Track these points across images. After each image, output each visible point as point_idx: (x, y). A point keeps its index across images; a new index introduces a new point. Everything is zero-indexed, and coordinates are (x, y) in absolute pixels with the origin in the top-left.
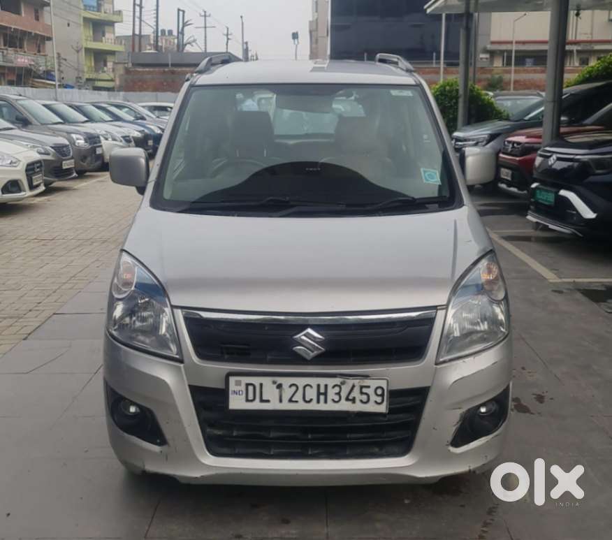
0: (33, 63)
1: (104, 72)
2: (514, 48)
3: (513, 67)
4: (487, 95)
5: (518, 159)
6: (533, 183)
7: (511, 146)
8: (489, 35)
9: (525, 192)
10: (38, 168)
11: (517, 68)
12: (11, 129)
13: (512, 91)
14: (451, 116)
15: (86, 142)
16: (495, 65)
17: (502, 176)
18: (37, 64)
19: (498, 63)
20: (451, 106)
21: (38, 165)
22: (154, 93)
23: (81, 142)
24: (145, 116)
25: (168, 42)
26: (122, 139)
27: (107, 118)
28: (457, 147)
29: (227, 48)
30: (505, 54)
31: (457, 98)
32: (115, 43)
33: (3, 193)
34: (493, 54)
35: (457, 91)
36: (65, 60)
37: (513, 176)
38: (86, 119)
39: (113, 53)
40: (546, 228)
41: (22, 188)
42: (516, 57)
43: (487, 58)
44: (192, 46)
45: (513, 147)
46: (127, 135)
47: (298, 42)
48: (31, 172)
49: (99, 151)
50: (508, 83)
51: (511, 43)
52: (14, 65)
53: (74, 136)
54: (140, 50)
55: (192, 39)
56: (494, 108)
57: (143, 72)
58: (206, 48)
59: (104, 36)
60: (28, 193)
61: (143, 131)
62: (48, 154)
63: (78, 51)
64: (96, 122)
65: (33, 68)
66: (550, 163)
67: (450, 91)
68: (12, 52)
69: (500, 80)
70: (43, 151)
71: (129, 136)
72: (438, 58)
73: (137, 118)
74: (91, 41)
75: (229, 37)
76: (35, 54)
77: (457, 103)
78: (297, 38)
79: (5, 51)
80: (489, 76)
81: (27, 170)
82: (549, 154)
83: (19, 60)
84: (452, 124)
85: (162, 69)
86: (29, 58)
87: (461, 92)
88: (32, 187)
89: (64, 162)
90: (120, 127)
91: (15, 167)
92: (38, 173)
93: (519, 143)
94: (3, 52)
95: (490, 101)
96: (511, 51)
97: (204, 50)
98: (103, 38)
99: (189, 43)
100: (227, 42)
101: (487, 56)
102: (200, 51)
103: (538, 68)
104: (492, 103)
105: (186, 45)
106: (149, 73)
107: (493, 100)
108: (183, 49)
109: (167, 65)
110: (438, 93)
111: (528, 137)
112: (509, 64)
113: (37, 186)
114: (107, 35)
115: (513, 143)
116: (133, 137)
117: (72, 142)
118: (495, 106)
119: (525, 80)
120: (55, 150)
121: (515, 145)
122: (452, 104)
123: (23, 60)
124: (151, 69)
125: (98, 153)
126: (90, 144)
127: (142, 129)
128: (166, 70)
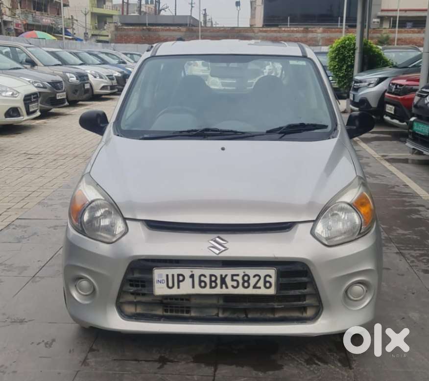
0: (54, 22)
1: (105, 30)
2: (398, 14)
3: (397, 29)
4: (378, 48)
5: (399, 97)
6: (411, 117)
7: (394, 87)
8: (380, 5)
9: (405, 123)
10: (34, 98)
11: (400, 30)
12: (20, 68)
13: (396, 46)
14: (349, 63)
15: (77, 79)
16: (384, 27)
17: (387, 111)
18: (56, 23)
19: (386, 25)
20: (350, 55)
21: (35, 96)
22: (136, 45)
23: (73, 79)
24: (126, 61)
25: (150, 9)
26: (106, 77)
27: (97, 61)
28: (355, 87)
29: (191, 13)
30: (392, 19)
31: (354, 50)
32: (112, 9)
33: (6, 117)
34: (382, 19)
35: (354, 44)
36: (77, 21)
37: (395, 110)
38: (81, 62)
39: (111, 16)
40: (420, 153)
41: (21, 114)
42: (399, 21)
43: (378, 22)
44: (165, 11)
45: (396, 88)
46: (111, 74)
47: (240, 9)
48: (28, 102)
49: (87, 86)
50: (393, 40)
51: (396, 10)
52: (40, 24)
53: (68, 75)
54: (127, 13)
55: (165, 6)
56: (383, 57)
57: (128, 29)
58: (176, 13)
59: (105, 3)
60: (26, 117)
61: (123, 72)
62: (46, 88)
63: (86, 15)
64: (89, 64)
65: (54, 26)
66: (426, 102)
67: (349, 45)
68: (39, 15)
69: (387, 38)
70: (42, 86)
71: (112, 76)
72: (342, 22)
73: (120, 63)
74: (95, 7)
75: (193, 5)
76: (55, 16)
77: (354, 53)
78: (239, 5)
79: (34, 14)
80: (379, 35)
81: (25, 100)
82: (425, 95)
83: (44, 20)
84: (350, 69)
85: (141, 28)
86: (51, 19)
87: (358, 45)
88: (29, 113)
89: (58, 94)
90: (106, 69)
91: (16, 97)
92: (34, 102)
93: (401, 85)
94: (32, 14)
95: (380, 52)
96: (396, 17)
97: (174, 14)
98: (104, 6)
99: (164, 9)
100: (192, 9)
101: (378, 20)
102: (172, 15)
103: (416, 30)
104: (381, 54)
105: (161, 10)
106: (132, 30)
107: (382, 51)
108: (159, 13)
109: (145, 25)
110: (339, 46)
111: (408, 80)
112: (394, 27)
113: (34, 112)
114: (107, 3)
115: (397, 85)
116: (116, 76)
117: (66, 79)
118: (384, 56)
119: (405, 38)
120: (51, 85)
121: (398, 86)
122: (351, 54)
123: (47, 20)
124: (134, 27)
125: (86, 87)
126: (81, 81)
127: (122, 70)
128: (145, 28)
